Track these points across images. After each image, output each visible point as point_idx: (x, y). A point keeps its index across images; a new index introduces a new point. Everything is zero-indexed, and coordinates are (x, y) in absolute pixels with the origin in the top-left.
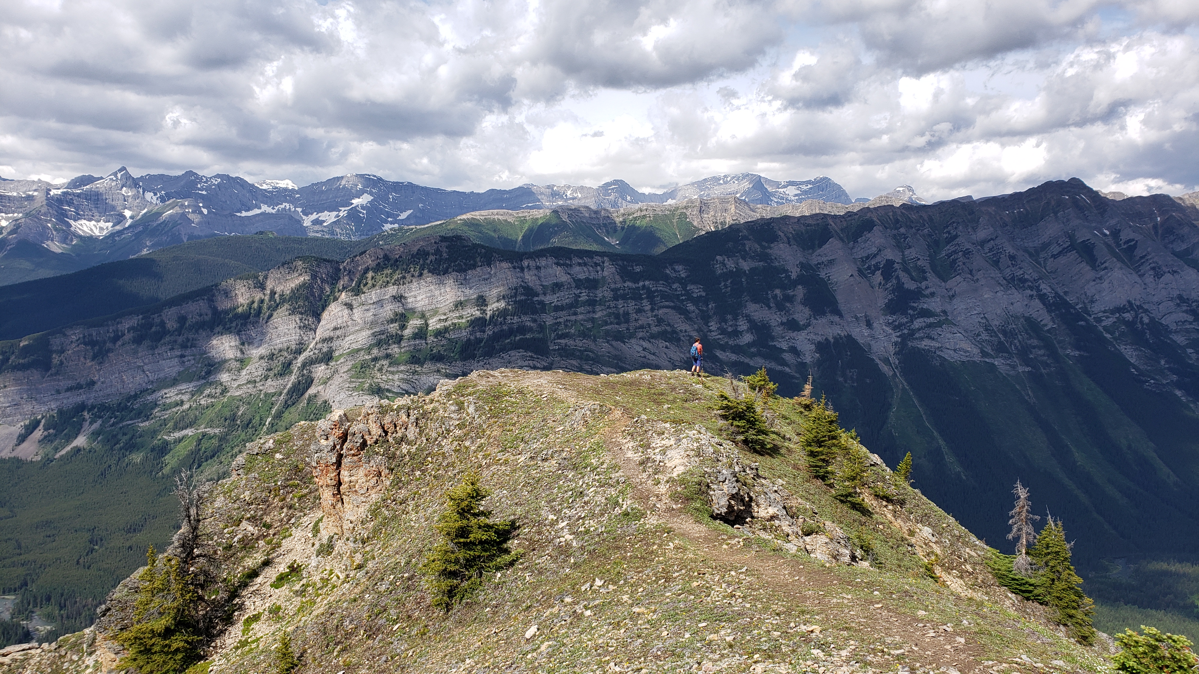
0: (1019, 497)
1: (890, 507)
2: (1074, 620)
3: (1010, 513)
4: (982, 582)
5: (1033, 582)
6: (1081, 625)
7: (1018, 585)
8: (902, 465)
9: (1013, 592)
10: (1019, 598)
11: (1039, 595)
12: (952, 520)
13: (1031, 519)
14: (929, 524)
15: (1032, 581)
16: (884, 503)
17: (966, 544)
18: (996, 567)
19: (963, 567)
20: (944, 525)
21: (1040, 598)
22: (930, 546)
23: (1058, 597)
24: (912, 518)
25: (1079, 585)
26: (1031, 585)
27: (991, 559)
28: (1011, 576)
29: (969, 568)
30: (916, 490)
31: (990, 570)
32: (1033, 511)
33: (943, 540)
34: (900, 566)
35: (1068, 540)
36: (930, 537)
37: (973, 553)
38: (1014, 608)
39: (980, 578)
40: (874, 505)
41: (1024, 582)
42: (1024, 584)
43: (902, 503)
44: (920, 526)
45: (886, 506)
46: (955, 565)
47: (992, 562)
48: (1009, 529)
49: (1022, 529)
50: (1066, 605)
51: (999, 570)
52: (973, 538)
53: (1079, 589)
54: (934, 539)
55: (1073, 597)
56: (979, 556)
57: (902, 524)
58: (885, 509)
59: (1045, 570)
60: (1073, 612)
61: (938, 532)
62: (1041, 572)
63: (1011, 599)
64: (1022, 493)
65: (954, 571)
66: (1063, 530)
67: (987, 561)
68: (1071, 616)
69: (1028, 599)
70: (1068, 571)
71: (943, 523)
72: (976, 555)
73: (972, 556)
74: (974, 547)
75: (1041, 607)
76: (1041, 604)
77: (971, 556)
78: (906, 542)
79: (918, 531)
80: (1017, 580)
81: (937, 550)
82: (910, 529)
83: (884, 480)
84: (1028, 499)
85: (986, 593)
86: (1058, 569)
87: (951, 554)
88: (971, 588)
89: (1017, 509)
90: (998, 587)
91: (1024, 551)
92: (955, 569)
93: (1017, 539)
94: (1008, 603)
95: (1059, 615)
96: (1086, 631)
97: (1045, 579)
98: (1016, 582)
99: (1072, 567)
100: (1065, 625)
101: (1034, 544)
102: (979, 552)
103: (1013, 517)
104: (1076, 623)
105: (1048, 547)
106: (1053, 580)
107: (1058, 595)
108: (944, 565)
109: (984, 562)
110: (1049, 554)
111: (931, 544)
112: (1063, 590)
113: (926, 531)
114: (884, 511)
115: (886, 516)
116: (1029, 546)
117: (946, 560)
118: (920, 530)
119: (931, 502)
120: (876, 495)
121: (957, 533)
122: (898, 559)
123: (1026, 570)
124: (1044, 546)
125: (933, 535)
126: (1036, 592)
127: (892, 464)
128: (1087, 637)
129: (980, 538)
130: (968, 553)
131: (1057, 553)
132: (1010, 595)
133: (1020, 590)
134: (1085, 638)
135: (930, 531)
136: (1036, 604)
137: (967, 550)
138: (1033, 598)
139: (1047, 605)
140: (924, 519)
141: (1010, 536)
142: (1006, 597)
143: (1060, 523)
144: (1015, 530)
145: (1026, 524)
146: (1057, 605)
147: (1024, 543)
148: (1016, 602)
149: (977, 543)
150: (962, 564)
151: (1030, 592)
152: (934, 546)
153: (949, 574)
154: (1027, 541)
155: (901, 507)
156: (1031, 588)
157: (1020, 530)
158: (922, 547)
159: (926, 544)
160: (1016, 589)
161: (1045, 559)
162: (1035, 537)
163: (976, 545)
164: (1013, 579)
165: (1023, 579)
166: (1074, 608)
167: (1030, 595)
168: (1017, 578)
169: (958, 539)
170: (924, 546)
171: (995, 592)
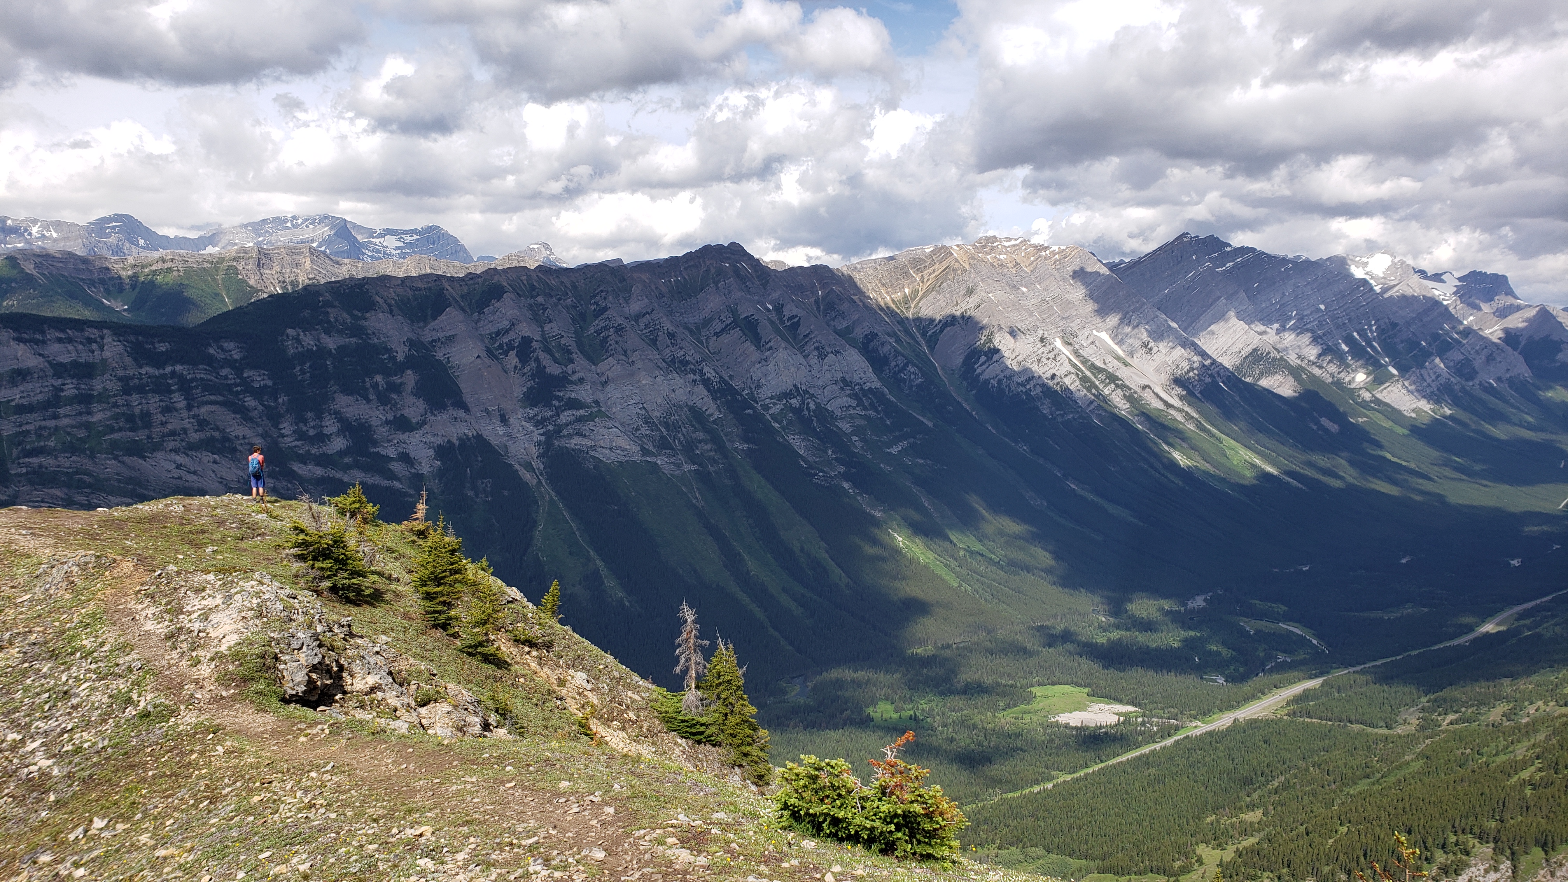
0: (686, 621)
1: (534, 653)
2: (750, 758)
3: (677, 642)
4: (648, 730)
6: (756, 763)
7: (688, 727)
8: (547, 598)
9: (682, 737)
10: (690, 742)
11: (712, 736)
12: (610, 659)
13: (701, 646)
14: (583, 668)
15: (704, 720)
16: (527, 649)
17: (627, 686)
18: (663, 709)
19: (625, 715)
20: (601, 667)
21: (712, 738)
22: (585, 696)
23: (731, 735)
24: (561, 663)
25: (752, 717)
26: (702, 725)
27: (656, 701)
28: (681, 718)
29: (632, 715)
30: (566, 628)
31: (656, 714)
32: (701, 636)
33: (601, 686)
34: (546, 727)
35: (740, 665)
36: (585, 684)
37: (636, 697)
38: (685, 756)
39: (646, 725)
40: (514, 653)
41: (694, 722)
42: (695, 725)
43: (549, 646)
44: (571, 671)
45: (529, 653)
46: (615, 714)
47: (659, 704)
48: (677, 662)
49: (690, 659)
50: (741, 741)
51: (667, 712)
52: (636, 678)
53: (754, 720)
54: (589, 686)
55: (748, 731)
56: (643, 699)
57: (549, 672)
58: (527, 656)
59: (717, 704)
60: (748, 748)
61: (594, 677)
62: (713, 707)
63: (681, 745)
64: (689, 615)
65: (615, 722)
66: (735, 653)
67: (652, 704)
68: (746, 755)
69: (699, 742)
70: (741, 702)
71: (600, 665)
72: (639, 699)
74: (637, 689)
75: (713, 749)
76: (714, 746)
77: (634, 701)
78: (554, 695)
79: (569, 678)
80: (687, 721)
81: (594, 699)
82: (559, 678)
83: (525, 619)
84: (696, 622)
85: (653, 744)
86: (731, 700)
87: (611, 701)
88: (635, 741)
89: (684, 636)
90: (666, 733)
91: (693, 685)
92: (616, 720)
93: (686, 671)
94: (677, 751)
95: (733, 755)
96: (761, 769)
97: (717, 715)
98: (686, 724)
99: (745, 696)
100: (740, 766)
101: (704, 675)
102: (643, 694)
103: (680, 645)
104: (752, 761)
105: (719, 677)
106: (726, 715)
107: (732, 732)
108: (601, 717)
109: (650, 705)
110: (720, 684)
111: (585, 693)
112: (737, 724)
113: (580, 677)
114: (526, 659)
115: (529, 665)
116: (699, 677)
117: (605, 710)
118: (573, 677)
119: (584, 640)
120: (515, 641)
121: (617, 674)
122: (544, 719)
123: (697, 707)
124: (716, 675)
125: (588, 681)
126: (708, 732)
127: (535, 597)
128: (763, 776)
129: (643, 676)
130: (630, 698)
131: (729, 682)
132: (679, 741)
133: (691, 733)
134: (761, 777)
135: (585, 676)
136: (709, 747)
137: (630, 693)
138: (704, 740)
139: (720, 746)
140: (577, 663)
141: (678, 670)
142: (676, 743)
143: (731, 646)
144: (682, 661)
145: (695, 652)
146: (731, 744)
147: (694, 675)
148: (687, 748)
149: (641, 683)
150: (623, 712)
151: (702, 733)
152: (590, 694)
153: (609, 727)
154: (697, 672)
155: (548, 652)
156: (702, 729)
157: (688, 660)
158: (575, 698)
159: (580, 694)
160: (686, 732)
161: (716, 692)
162: (705, 667)
163: (639, 686)
164: (683, 721)
165: (693, 719)
166: (749, 744)
167: (702, 737)
168: (686, 719)
169: (618, 682)
170: (578, 697)
171: (663, 740)
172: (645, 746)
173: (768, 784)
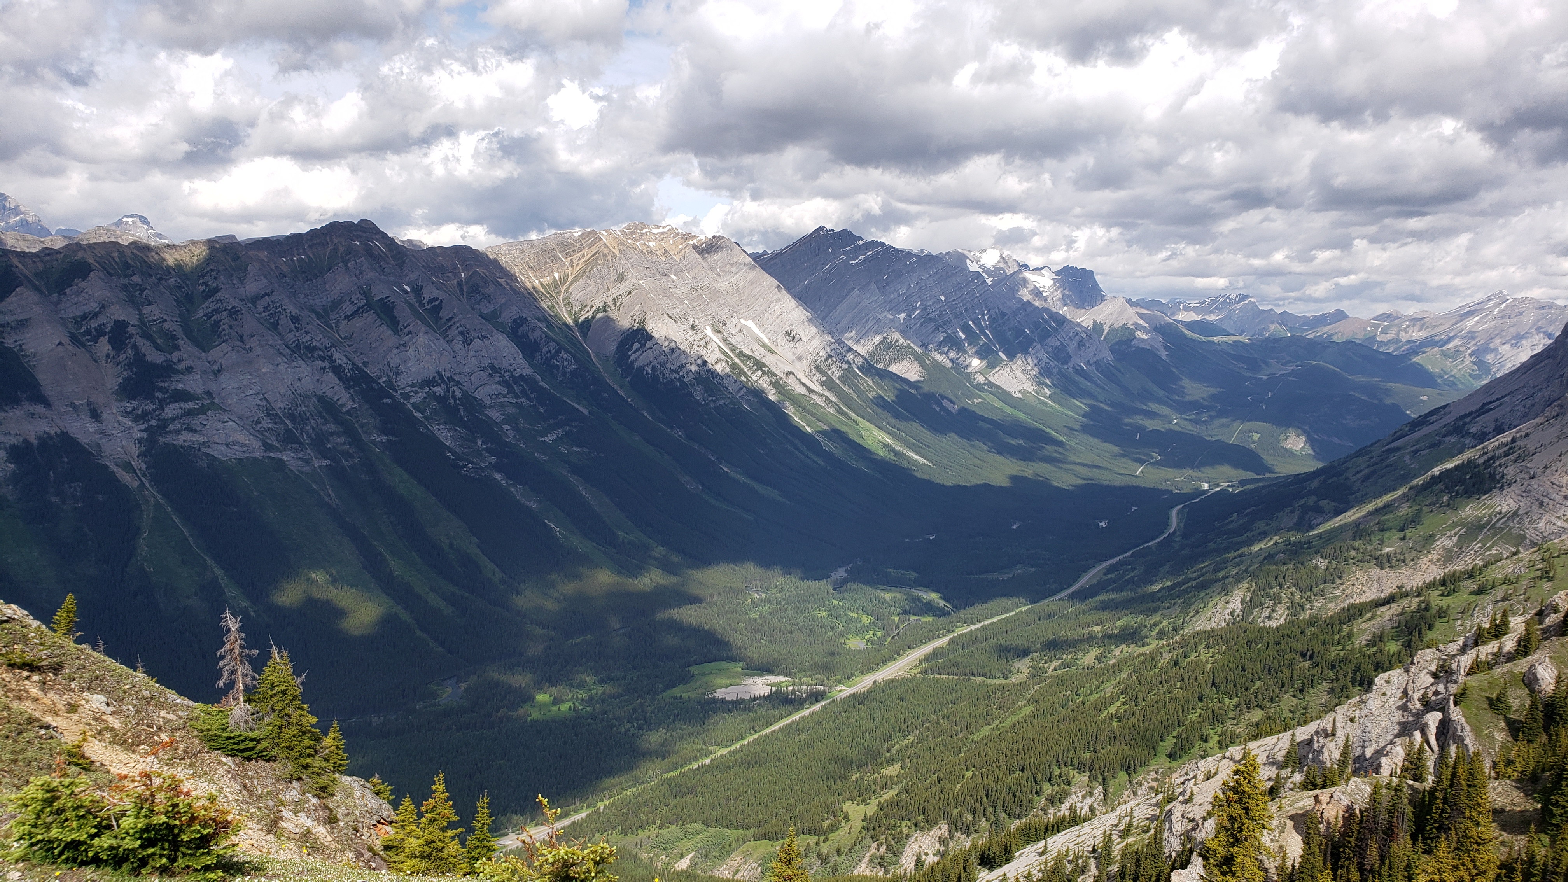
0: (229, 630)
1: (36, 678)
2: (310, 770)
3: (218, 653)
4: (185, 751)
5: (255, 736)
6: (318, 774)
7: (234, 744)
8: (61, 615)
9: (228, 755)
10: (238, 760)
11: (262, 751)
12: (140, 676)
13: (248, 656)
14: (102, 690)
15: (252, 735)
16: (25, 674)
17: (161, 706)
18: (205, 727)
19: (156, 738)
20: (127, 687)
21: (265, 754)
22: (103, 720)
23: (288, 748)
24: (73, 686)
25: (312, 726)
26: (252, 740)
27: (197, 719)
28: (225, 735)
29: (164, 737)
30: (83, 646)
31: (196, 733)
32: (249, 643)
33: (125, 708)
35: (297, 673)
36: (103, 708)
37: (171, 717)
38: (230, 776)
39: (182, 746)
40: (8, 679)
41: (242, 738)
42: (243, 741)
43: (57, 668)
44: (87, 695)
45: (28, 678)
46: (143, 737)
47: (200, 722)
48: (219, 675)
49: (236, 671)
50: (298, 754)
51: (209, 730)
52: (173, 696)
53: (317, 730)
54: (110, 710)
55: (308, 742)
56: (181, 718)
57: (56, 698)
58: (26, 682)
59: (272, 717)
60: (308, 760)
61: (116, 697)
62: (267, 720)
63: (225, 764)
64: (233, 624)
65: (143, 747)
66: (291, 661)
67: (192, 722)
68: (306, 767)
69: (249, 759)
70: (299, 712)
71: (125, 684)
72: (175, 718)
73: (170, 721)
74: (173, 707)
75: (267, 765)
76: (268, 761)
77: (167, 721)
79: (84, 702)
80: (233, 738)
81: (115, 723)
82: (69, 704)
83: (25, 640)
84: (241, 629)
85: (190, 766)
86: (286, 711)
87: (138, 724)
88: (167, 765)
89: (228, 646)
90: (208, 753)
91: (241, 699)
92: (144, 744)
93: (231, 685)
94: (221, 771)
95: (290, 768)
96: (325, 780)
97: (271, 728)
98: (232, 741)
99: (305, 706)
100: (299, 779)
101: (255, 687)
102: (180, 713)
103: (222, 657)
104: (313, 773)
105: (273, 686)
106: (280, 728)
107: (287, 744)
108: (125, 741)
109: (187, 725)
110: (275, 695)
111: (104, 717)
112: (294, 736)
113: (97, 701)
114: (24, 685)
115: (27, 692)
116: (247, 689)
117: (129, 734)
118: (87, 701)
119: (107, 658)
120: (9, 665)
121: (146, 694)
123: (246, 722)
124: (269, 686)
125: (108, 704)
126: (260, 747)
127: (45, 615)
128: (326, 788)
129: (181, 693)
130: (164, 718)
131: (284, 692)
132: (224, 760)
133: (238, 750)
134: (323, 789)
135: (102, 698)
136: (261, 763)
137: (163, 714)
138: (255, 756)
139: (275, 761)
140: (94, 684)
141: (221, 683)
142: (220, 763)
143: (285, 653)
144: (226, 674)
145: (241, 662)
146: (287, 758)
147: (242, 688)
148: (233, 766)
149: (178, 701)
150: (152, 734)
151: (252, 749)
152: (110, 719)
153: (134, 752)
154: (245, 685)
155: (55, 675)
156: (252, 744)
157: (233, 672)
158: (90, 724)
159: (96, 719)
160: (232, 750)
161: (270, 704)
162: (254, 678)
163: (176, 705)
164: (228, 738)
165: (240, 735)
166: (309, 756)
167: (251, 753)
168: (232, 735)
169: (149, 703)
170: (93, 723)
171: (203, 760)
172: (179, 769)
173: (332, 795)
